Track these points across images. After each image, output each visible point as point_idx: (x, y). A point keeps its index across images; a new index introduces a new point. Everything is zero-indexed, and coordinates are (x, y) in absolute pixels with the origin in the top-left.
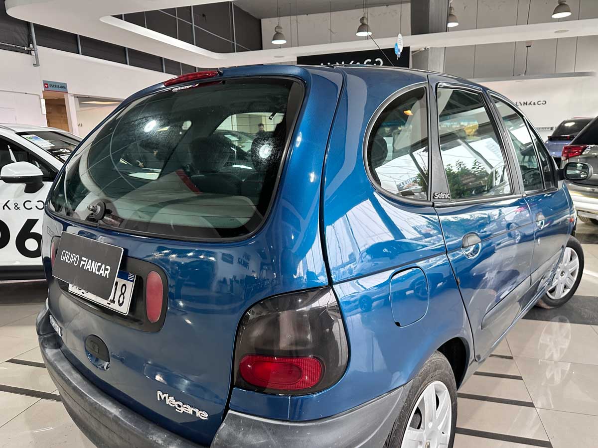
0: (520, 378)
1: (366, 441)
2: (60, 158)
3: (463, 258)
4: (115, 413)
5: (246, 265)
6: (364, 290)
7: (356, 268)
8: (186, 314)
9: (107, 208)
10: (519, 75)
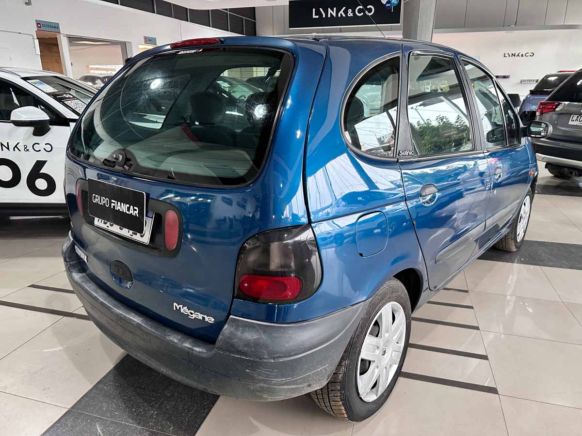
0: (471, 307)
1: (334, 340)
2: (65, 103)
3: (421, 206)
4: (138, 321)
5: (244, 207)
6: (338, 228)
7: (332, 211)
8: (192, 244)
9: (127, 157)
10: (509, 26)
